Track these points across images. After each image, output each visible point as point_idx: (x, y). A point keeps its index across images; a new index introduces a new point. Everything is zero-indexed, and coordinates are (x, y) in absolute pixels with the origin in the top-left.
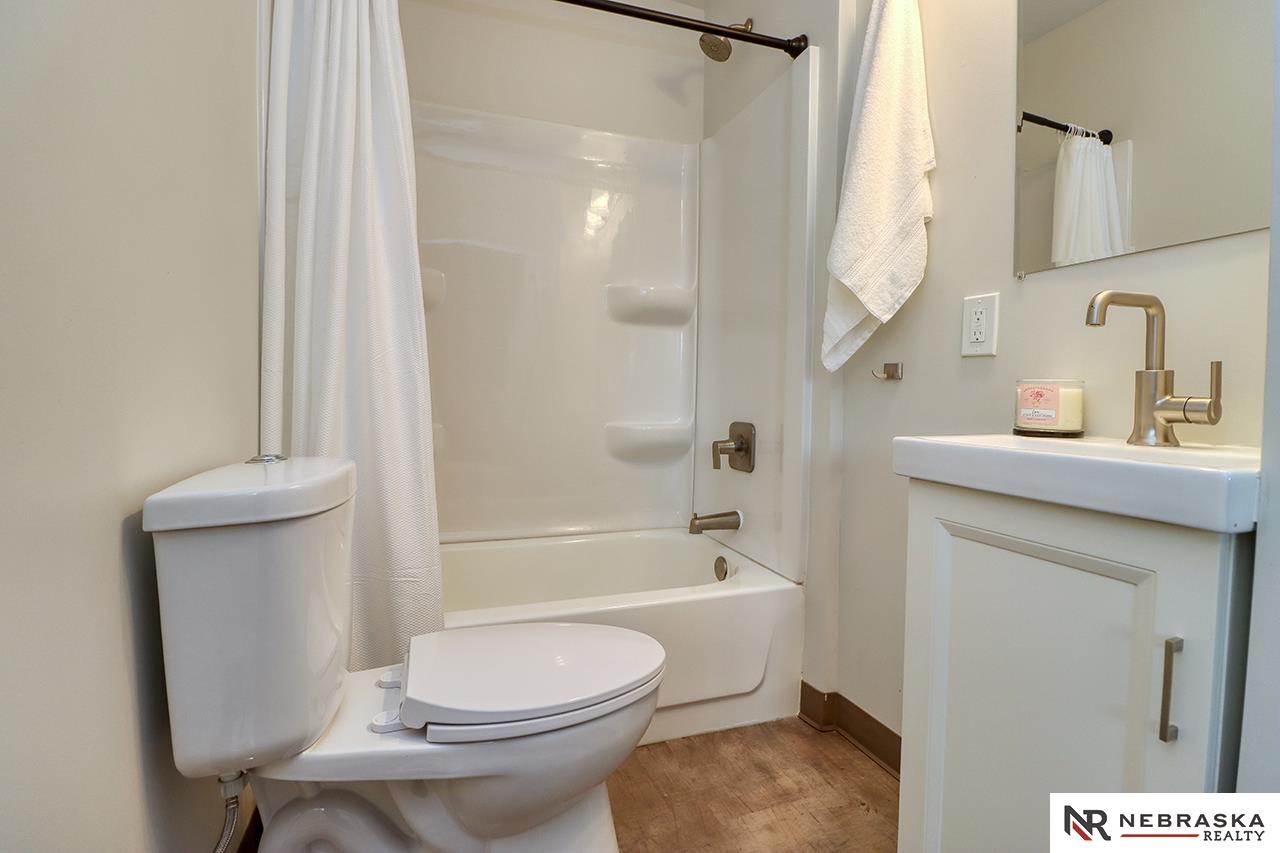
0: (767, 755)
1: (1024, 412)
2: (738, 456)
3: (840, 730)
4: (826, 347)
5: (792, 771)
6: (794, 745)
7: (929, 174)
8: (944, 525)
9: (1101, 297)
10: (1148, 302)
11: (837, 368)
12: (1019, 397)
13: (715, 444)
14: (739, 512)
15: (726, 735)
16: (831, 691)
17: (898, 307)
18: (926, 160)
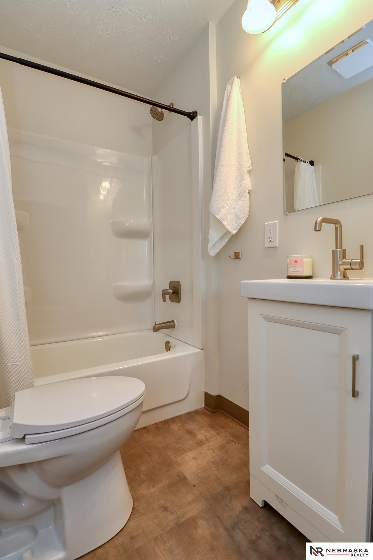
0: (192, 426)
1: (291, 269)
2: (174, 296)
3: (221, 411)
4: (210, 245)
5: (202, 432)
6: (203, 420)
7: (249, 172)
8: (263, 317)
9: (320, 219)
10: (336, 222)
11: (215, 254)
12: (288, 262)
13: (163, 291)
14: (175, 320)
15: (173, 420)
16: (217, 394)
17: (239, 228)
18: (248, 166)
